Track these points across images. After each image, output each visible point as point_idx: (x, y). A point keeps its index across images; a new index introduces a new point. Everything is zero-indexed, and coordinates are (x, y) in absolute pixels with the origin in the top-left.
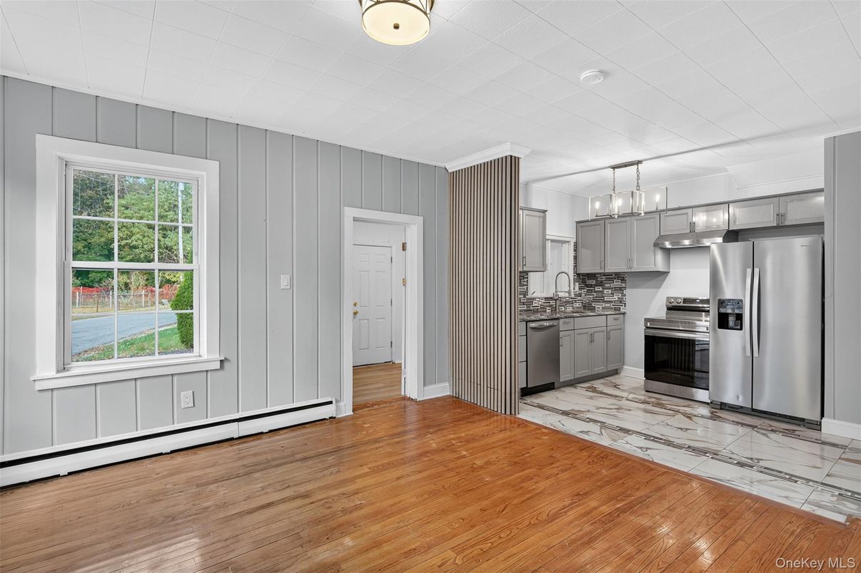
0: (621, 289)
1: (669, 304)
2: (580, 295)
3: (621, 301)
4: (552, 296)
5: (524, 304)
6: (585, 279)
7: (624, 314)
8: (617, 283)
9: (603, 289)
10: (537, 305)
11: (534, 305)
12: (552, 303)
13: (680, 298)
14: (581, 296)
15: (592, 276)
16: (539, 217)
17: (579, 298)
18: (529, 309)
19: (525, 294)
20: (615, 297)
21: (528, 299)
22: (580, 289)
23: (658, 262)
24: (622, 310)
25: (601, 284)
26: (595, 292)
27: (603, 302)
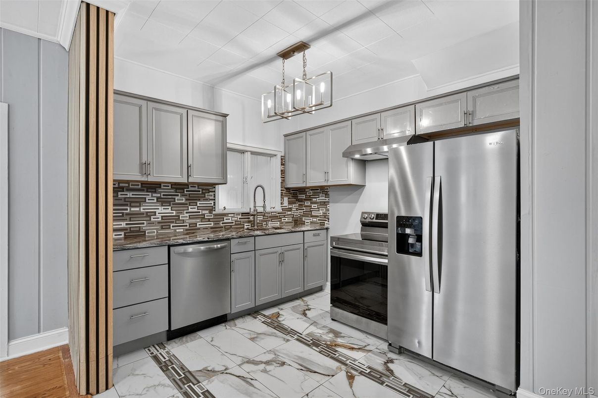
0: (324, 204)
1: (363, 220)
2: (290, 209)
3: (326, 217)
4: (248, 211)
5: (209, 220)
6: (295, 194)
7: (327, 229)
8: (322, 198)
9: (311, 203)
10: (230, 221)
11: (225, 221)
12: (251, 218)
13: (372, 213)
14: (291, 211)
15: (302, 190)
16: (216, 120)
17: (289, 213)
18: (218, 226)
19: (211, 209)
20: (321, 212)
21: (215, 215)
22: (290, 203)
23: (351, 175)
24: (326, 226)
25: (309, 199)
26: (305, 206)
27: (311, 216)
